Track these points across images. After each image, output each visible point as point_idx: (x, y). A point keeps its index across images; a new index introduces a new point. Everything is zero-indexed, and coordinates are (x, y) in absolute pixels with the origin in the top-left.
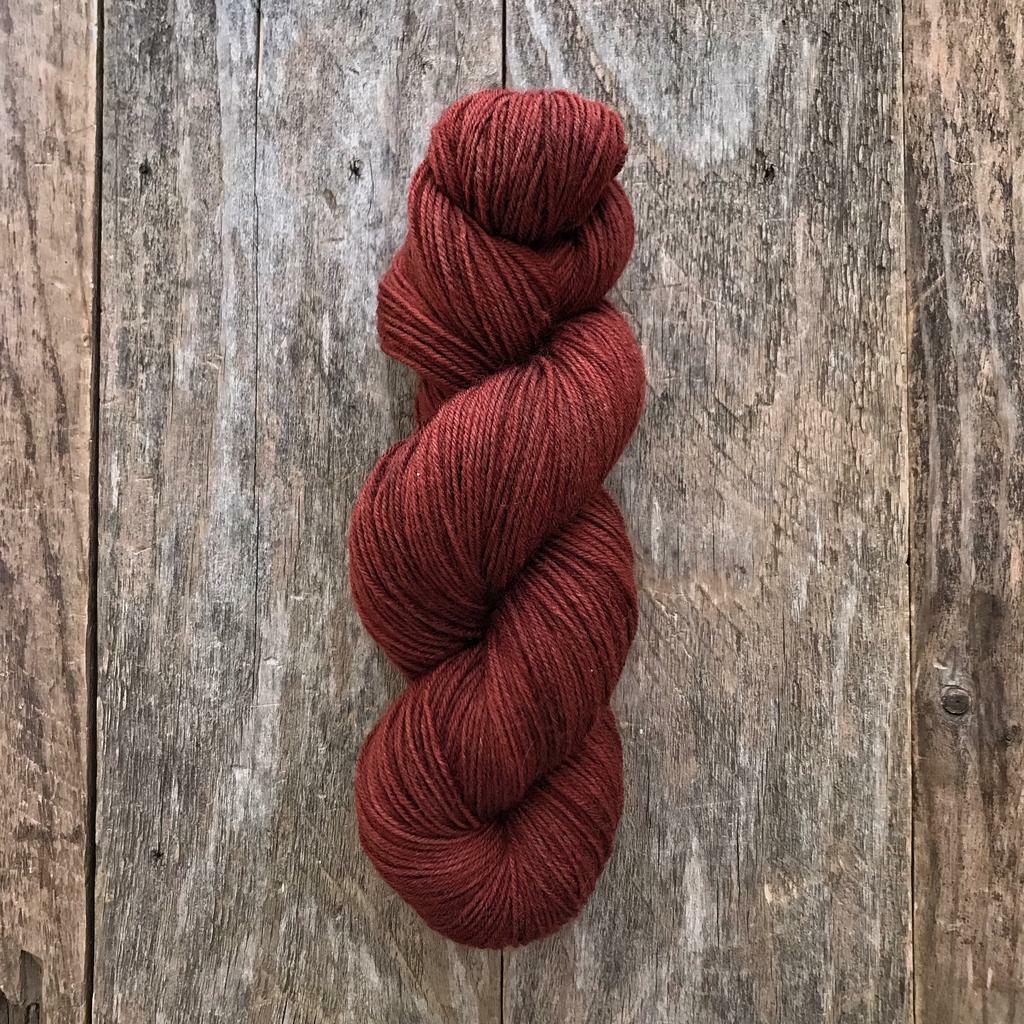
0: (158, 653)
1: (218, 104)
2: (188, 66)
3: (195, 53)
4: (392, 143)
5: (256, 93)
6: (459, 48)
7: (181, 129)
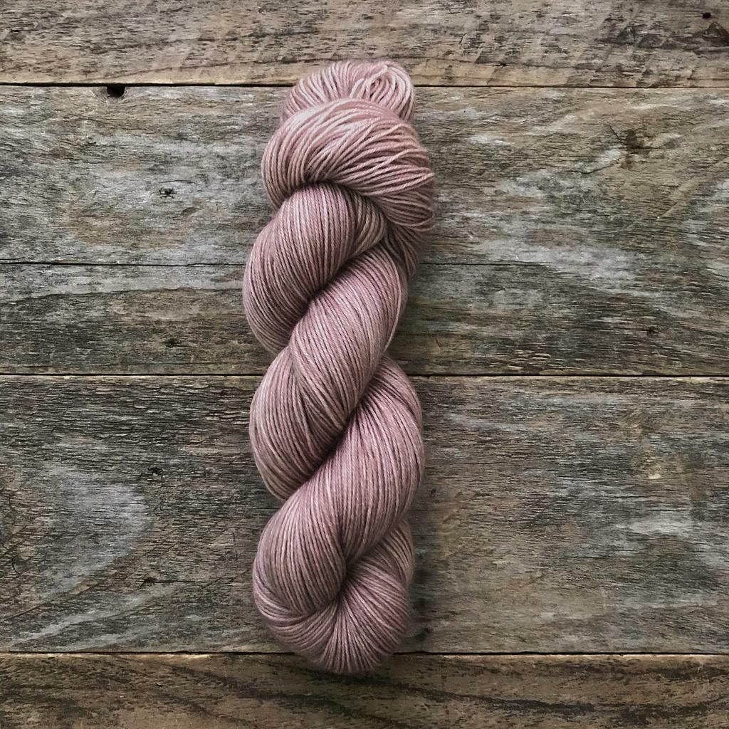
0: (509, 332)
1: (122, 292)
2: (94, 314)
3: (85, 309)
4: (147, 167)
5: (113, 265)
6: (75, 118)
7: (140, 319)
